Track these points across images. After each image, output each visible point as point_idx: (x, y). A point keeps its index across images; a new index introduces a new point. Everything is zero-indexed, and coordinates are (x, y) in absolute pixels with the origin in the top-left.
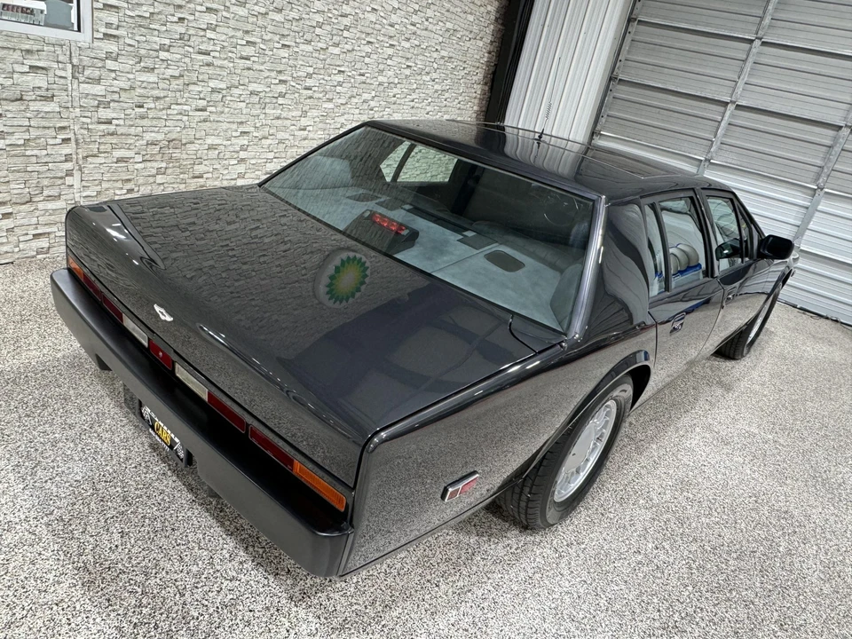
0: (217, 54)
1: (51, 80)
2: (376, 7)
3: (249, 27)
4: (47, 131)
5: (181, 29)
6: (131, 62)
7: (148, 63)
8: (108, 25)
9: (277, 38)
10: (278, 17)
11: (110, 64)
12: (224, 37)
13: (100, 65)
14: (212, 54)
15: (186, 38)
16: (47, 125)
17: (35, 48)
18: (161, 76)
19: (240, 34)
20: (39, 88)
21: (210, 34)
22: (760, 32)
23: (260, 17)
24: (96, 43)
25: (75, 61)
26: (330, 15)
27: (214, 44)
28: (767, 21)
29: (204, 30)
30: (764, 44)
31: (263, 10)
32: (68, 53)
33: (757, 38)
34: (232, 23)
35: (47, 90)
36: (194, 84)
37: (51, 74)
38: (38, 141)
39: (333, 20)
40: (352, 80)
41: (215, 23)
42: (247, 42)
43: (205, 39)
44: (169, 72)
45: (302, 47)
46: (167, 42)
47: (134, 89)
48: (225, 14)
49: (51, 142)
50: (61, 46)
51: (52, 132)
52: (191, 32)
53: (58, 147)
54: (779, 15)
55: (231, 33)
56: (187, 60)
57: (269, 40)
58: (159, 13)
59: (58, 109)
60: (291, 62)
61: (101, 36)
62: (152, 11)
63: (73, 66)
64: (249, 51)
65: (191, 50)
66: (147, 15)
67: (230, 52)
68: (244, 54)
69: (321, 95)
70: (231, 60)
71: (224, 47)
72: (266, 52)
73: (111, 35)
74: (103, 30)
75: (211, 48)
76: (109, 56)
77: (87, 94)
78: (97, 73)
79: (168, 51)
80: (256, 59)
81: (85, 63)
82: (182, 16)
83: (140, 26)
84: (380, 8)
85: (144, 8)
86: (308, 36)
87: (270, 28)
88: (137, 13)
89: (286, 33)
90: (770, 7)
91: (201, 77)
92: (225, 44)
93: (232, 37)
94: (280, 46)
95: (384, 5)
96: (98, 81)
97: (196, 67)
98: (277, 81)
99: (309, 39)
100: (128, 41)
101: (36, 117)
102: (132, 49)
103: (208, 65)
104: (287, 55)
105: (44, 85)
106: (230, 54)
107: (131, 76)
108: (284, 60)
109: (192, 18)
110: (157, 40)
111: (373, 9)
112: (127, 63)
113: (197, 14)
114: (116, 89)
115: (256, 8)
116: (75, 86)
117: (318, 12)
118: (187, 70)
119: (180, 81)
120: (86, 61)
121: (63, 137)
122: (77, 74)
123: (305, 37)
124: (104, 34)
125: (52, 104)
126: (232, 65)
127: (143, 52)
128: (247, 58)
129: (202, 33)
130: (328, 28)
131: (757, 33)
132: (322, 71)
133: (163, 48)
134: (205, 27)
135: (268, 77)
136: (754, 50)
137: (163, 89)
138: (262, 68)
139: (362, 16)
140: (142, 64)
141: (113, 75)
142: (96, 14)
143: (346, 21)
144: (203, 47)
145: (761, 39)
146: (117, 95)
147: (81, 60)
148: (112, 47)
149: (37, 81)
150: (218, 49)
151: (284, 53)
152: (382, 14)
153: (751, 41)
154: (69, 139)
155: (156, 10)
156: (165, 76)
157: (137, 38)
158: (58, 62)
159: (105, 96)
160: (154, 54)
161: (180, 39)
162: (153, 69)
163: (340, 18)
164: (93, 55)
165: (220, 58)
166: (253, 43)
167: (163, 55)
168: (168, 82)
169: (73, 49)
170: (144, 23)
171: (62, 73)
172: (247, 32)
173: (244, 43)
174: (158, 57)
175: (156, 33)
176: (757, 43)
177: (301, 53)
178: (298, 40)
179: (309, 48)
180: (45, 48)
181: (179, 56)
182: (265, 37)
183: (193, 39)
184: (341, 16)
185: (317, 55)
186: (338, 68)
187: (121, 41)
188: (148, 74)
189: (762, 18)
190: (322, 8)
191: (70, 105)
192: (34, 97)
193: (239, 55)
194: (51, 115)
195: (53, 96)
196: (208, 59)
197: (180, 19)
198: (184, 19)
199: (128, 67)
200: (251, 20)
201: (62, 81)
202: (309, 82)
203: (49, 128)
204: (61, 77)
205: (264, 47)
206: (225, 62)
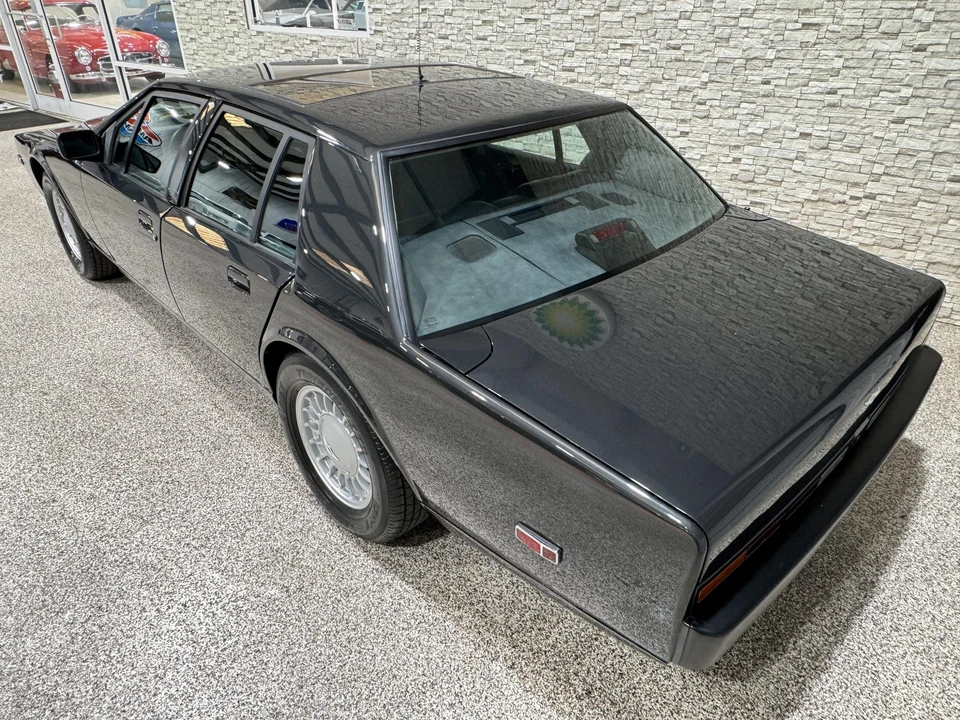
0: (454, 37)
3: (484, 6)
5: (424, 18)
6: (391, 50)
8: (376, 24)
9: (519, 12)
11: (379, 53)
12: (460, 20)
14: (450, 37)
15: (427, 25)
19: (476, 14)
21: (448, 19)
24: (371, 38)
25: (360, 52)
27: (452, 28)
29: (443, 16)
32: (357, 46)
34: (466, 4)
40: (652, 57)
41: (451, 8)
42: (484, 22)
43: (443, 25)
45: (554, 18)
46: (414, 31)
50: (354, 42)
52: (433, 19)
55: (466, 15)
56: (430, 45)
57: (509, 16)
58: (408, 8)
60: (540, 38)
61: (373, 32)
63: (360, 55)
64: (486, 31)
65: (433, 36)
66: (399, 11)
67: (466, 34)
68: (481, 34)
69: (591, 79)
70: (469, 42)
71: (460, 30)
72: (506, 30)
73: (379, 31)
74: (374, 28)
75: (449, 32)
76: (379, 47)
79: (415, 39)
80: (494, 39)
83: (395, 21)
85: (397, 6)
86: (563, 4)
88: (393, 11)
89: (530, 5)
92: (461, 27)
93: (468, 19)
94: (523, 21)
97: (438, 51)
98: (522, 62)
99: (564, 7)
100: (389, 34)
102: (391, 40)
103: (447, 48)
104: (533, 30)
106: (467, 37)
108: (529, 38)
109: (432, 7)
110: (407, 31)
118: (431, 55)
123: (559, 5)
124: (375, 31)
126: (468, 46)
127: (397, 41)
128: (484, 39)
129: (441, 19)
132: (592, 47)
133: (410, 37)
134: (443, 13)
135: (509, 57)
138: (502, 47)
140: (398, 51)
144: (443, 32)
148: (379, 39)
150: (456, 32)
151: (530, 28)
155: (405, 6)
157: (394, 31)
160: (407, 42)
161: (424, 27)
162: (405, 54)
164: (369, 47)
165: (458, 41)
166: (490, 22)
167: (411, 42)
169: (359, 44)
172: (483, 11)
173: (480, 22)
175: (406, 25)
178: (547, 11)
182: (503, 14)
183: (434, 26)
185: (579, 26)
186: (620, 41)
187: (384, 35)
193: (475, 36)
196: (447, 42)
197: (422, 9)
198: (426, 9)
199: (388, 54)
202: (568, 62)
205: (503, 25)
206: (462, 44)
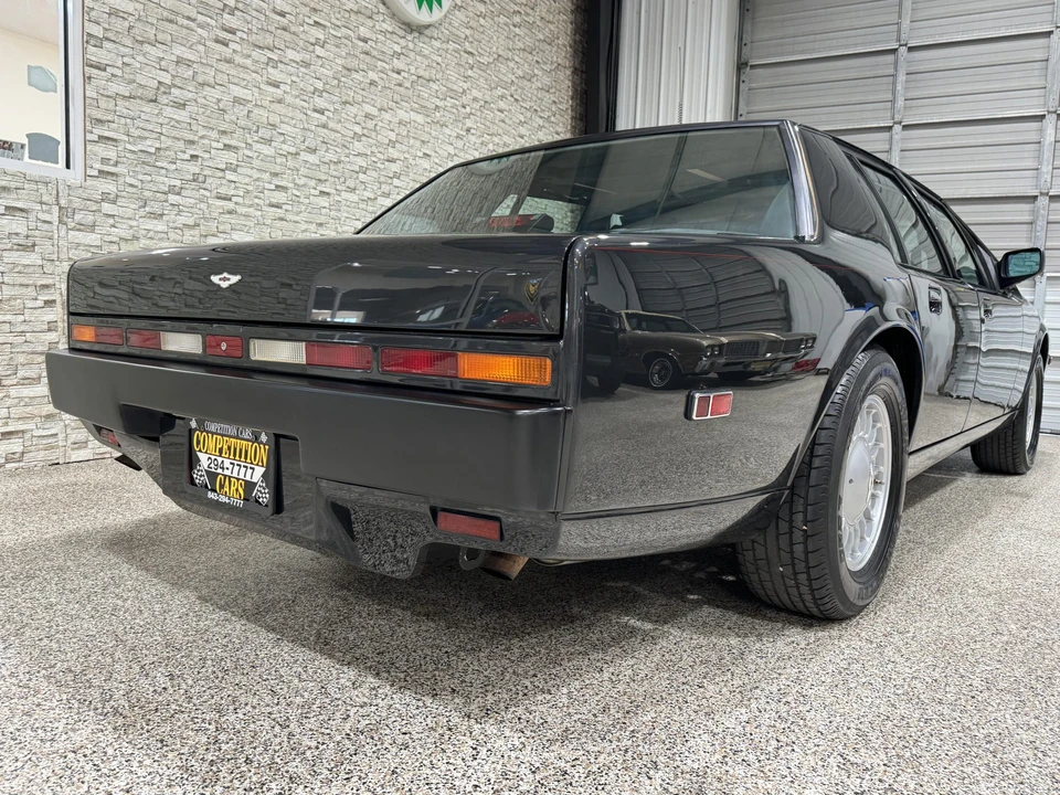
0: (240, 200)
1: (32, 225)
2: (428, 152)
3: (278, 169)
4: (24, 290)
5: (194, 168)
6: (133, 206)
7: (155, 207)
8: (105, 161)
9: (313, 183)
10: (312, 158)
11: (107, 207)
12: (247, 180)
13: (94, 208)
14: (234, 199)
15: (201, 179)
16: (26, 281)
17: (13, 185)
18: (171, 225)
19: (266, 176)
20: (17, 234)
21: (230, 176)
22: (896, 116)
23: (289, 157)
24: (90, 182)
25: (63, 202)
26: (374, 159)
27: (236, 188)
28: (900, 103)
29: (223, 170)
30: (905, 127)
31: (293, 150)
32: (55, 192)
33: (895, 123)
34: (256, 163)
35: (27, 237)
36: (213, 235)
37: (32, 217)
38: (13, 303)
39: (379, 165)
41: (235, 162)
42: (277, 186)
43: (224, 182)
44: (182, 220)
45: (345, 195)
46: (178, 183)
47: (138, 239)
48: (247, 152)
49: (30, 304)
50: (47, 183)
51: (31, 292)
52: (207, 172)
53: (39, 311)
54: (911, 94)
55: (256, 175)
56: (202, 206)
57: (303, 186)
58: (167, 149)
59: (40, 262)
60: (333, 214)
61: (96, 173)
62: (158, 145)
63: (60, 208)
64: (279, 197)
65: (207, 194)
66: (153, 150)
67: (256, 197)
68: (274, 201)
70: (258, 207)
71: (248, 192)
72: (301, 200)
73: (108, 173)
74: (98, 166)
75: (232, 192)
76: (105, 198)
77: (78, 245)
78: (90, 218)
79: (179, 194)
80: (289, 207)
81: (75, 205)
82: (195, 153)
83: (144, 163)
84: (433, 154)
85: (149, 142)
86: (351, 183)
87: (303, 171)
88: (140, 147)
89: (323, 178)
90: (899, 87)
91: (221, 228)
92: (250, 188)
93: (258, 179)
94: (317, 193)
95: (437, 149)
96: (92, 228)
97: (215, 215)
99: (352, 186)
100: (129, 180)
101: (11, 271)
102: (133, 190)
103: (230, 212)
104: (327, 205)
105: (23, 230)
106: (256, 200)
107: (134, 223)
108: (324, 211)
109: (207, 156)
110: (165, 182)
111: (425, 154)
112: (127, 207)
113: (213, 151)
114: (114, 239)
115: (284, 147)
116: (63, 233)
117: (359, 154)
118: (204, 218)
119: (196, 232)
120: (77, 203)
121: (46, 298)
122: (65, 219)
123: (347, 184)
124: (100, 172)
125: (33, 256)
126: (260, 213)
127: (147, 194)
128: (278, 206)
129: (221, 174)
130: (374, 174)
131: (893, 119)
133: (172, 190)
134: (224, 167)
136: (896, 137)
137: (174, 241)
139: (413, 163)
140: (147, 209)
141: (111, 221)
142: (89, 148)
143: (395, 167)
144: (223, 190)
145: (900, 123)
146: (116, 247)
147: (70, 201)
148: (108, 186)
149: (14, 226)
150: (242, 194)
151: (323, 201)
152: (437, 161)
153: (889, 128)
154: (54, 301)
155: (163, 145)
156: (175, 225)
157: (140, 177)
158: (41, 203)
159: (100, 247)
160: (163, 197)
161: (194, 180)
162: (162, 215)
163: (387, 163)
164: (85, 196)
165: (244, 205)
166: (284, 189)
167: (173, 198)
168: (180, 232)
169: (61, 188)
170: (148, 160)
171: (46, 217)
172: (276, 175)
173: (273, 187)
174: (166, 201)
175: (164, 172)
176: (897, 128)
177: (344, 202)
178: (338, 187)
179: (353, 197)
180: (26, 186)
181: (192, 201)
182: (297, 181)
183: (209, 180)
184: (388, 161)
187: (121, 180)
188: (155, 222)
189: (893, 101)
190: (362, 150)
191: (55, 257)
192: (9, 246)
193: (268, 202)
194: (31, 269)
195: (34, 245)
196: (230, 205)
197: (192, 156)
198: (197, 156)
199: (129, 213)
200: (279, 160)
201: (46, 226)
203: (27, 286)
204: (45, 222)
205: (298, 194)
206: (251, 210)
